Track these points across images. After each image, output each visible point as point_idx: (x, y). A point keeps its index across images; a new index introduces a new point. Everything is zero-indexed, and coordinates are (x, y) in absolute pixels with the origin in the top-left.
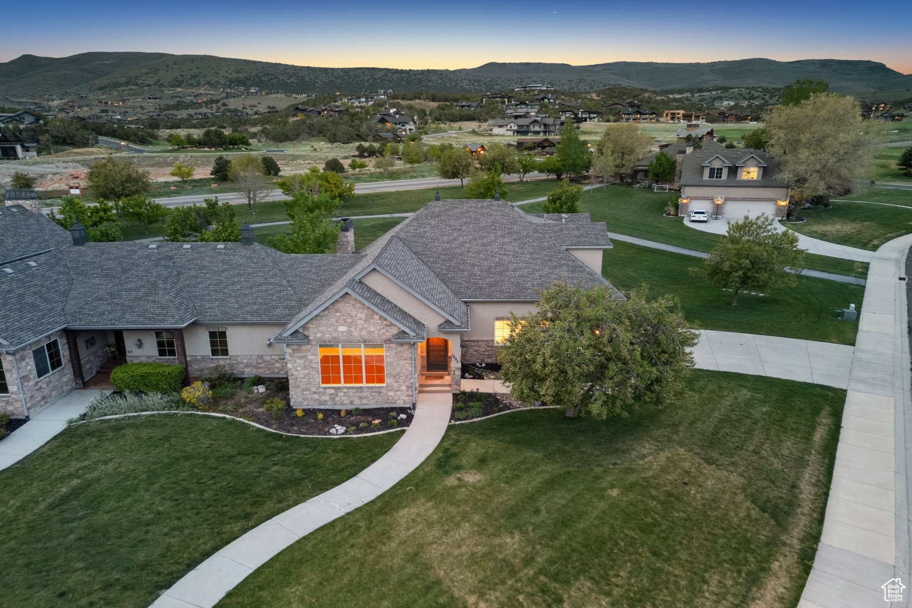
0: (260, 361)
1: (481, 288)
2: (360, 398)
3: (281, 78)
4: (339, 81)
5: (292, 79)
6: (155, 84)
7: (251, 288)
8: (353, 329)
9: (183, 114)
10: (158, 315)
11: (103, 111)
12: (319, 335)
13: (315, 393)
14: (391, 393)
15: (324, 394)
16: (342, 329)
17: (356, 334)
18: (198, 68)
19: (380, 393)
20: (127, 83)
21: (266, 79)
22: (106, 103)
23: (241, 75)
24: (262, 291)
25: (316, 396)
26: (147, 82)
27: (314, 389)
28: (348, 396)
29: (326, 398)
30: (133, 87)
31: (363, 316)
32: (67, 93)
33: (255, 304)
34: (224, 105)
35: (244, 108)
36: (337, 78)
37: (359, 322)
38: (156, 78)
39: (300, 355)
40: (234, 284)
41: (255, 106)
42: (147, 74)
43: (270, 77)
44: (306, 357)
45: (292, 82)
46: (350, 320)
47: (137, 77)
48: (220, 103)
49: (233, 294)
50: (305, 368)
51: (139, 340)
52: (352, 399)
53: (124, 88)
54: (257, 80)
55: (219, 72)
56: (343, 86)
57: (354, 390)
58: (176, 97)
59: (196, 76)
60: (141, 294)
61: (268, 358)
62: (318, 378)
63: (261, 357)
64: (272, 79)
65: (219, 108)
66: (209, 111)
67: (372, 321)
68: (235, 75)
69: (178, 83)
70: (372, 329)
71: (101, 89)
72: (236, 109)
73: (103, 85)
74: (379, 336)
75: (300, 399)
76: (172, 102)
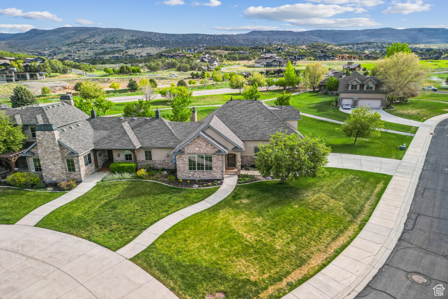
0: (164, 162)
1: (249, 135)
2: (203, 175)
3: (153, 39)
4: (180, 40)
5: (158, 40)
6: (93, 43)
7: (160, 134)
8: (201, 149)
9: (107, 57)
10: (127, 144)
11: (69, 56)
12: (188, 151)
13: (186, 173)
14: (215, 174)
15: (189, 174)
16: (197, 149)
17: (202, 151)
18: (114, 35)
19: (210, 173)
20: (80, 42)
21: (146, 40)
22: (71, 52)
23: (134, 38)
24: (164, 136)
25: (187, 175)
26: (89, 42)
27: (186, 172)
28: (199, 175)
29: (190, 175)
30: (83, 44)
31: (205, 144)
32: (52, 47)
33: (162, 140)
34: (126, 52)
35: (136, 54)
36: (179, 39)
37: (204, 147)
38: (94, 40)
39: (181, 159)
40: (154, 133)
41: (140, 53)
42: (90, 37)
43: (148, 39)
44: (183, 160)
45: (158, 41)
46: (200, 146)
47: (85, 39)
48: (124, 51)
49: (154, 137)
50: (183, 164)
51: (119, 154)
52: (200, 176)
53: (79, 44)
54: (141, 40)
55: (123, 36)
56: (183, 43)
57: (201, 172)
58: (103, 49)
59: (113, 39)
60: (120, 136)
61: (167, 161)
62: (187, 167)
63: (164, 161)
64: (148, 40)
65: (123, 54)
66: (119, 55)
67: (208, 146)
68: (131, 38)
69: (104, 42)
70: (208, 149)
71: (68, 45)
72: (131, 54)
73: (69, 43)
74: (211, 152)
75: (181, 176)
76: (101, 51)
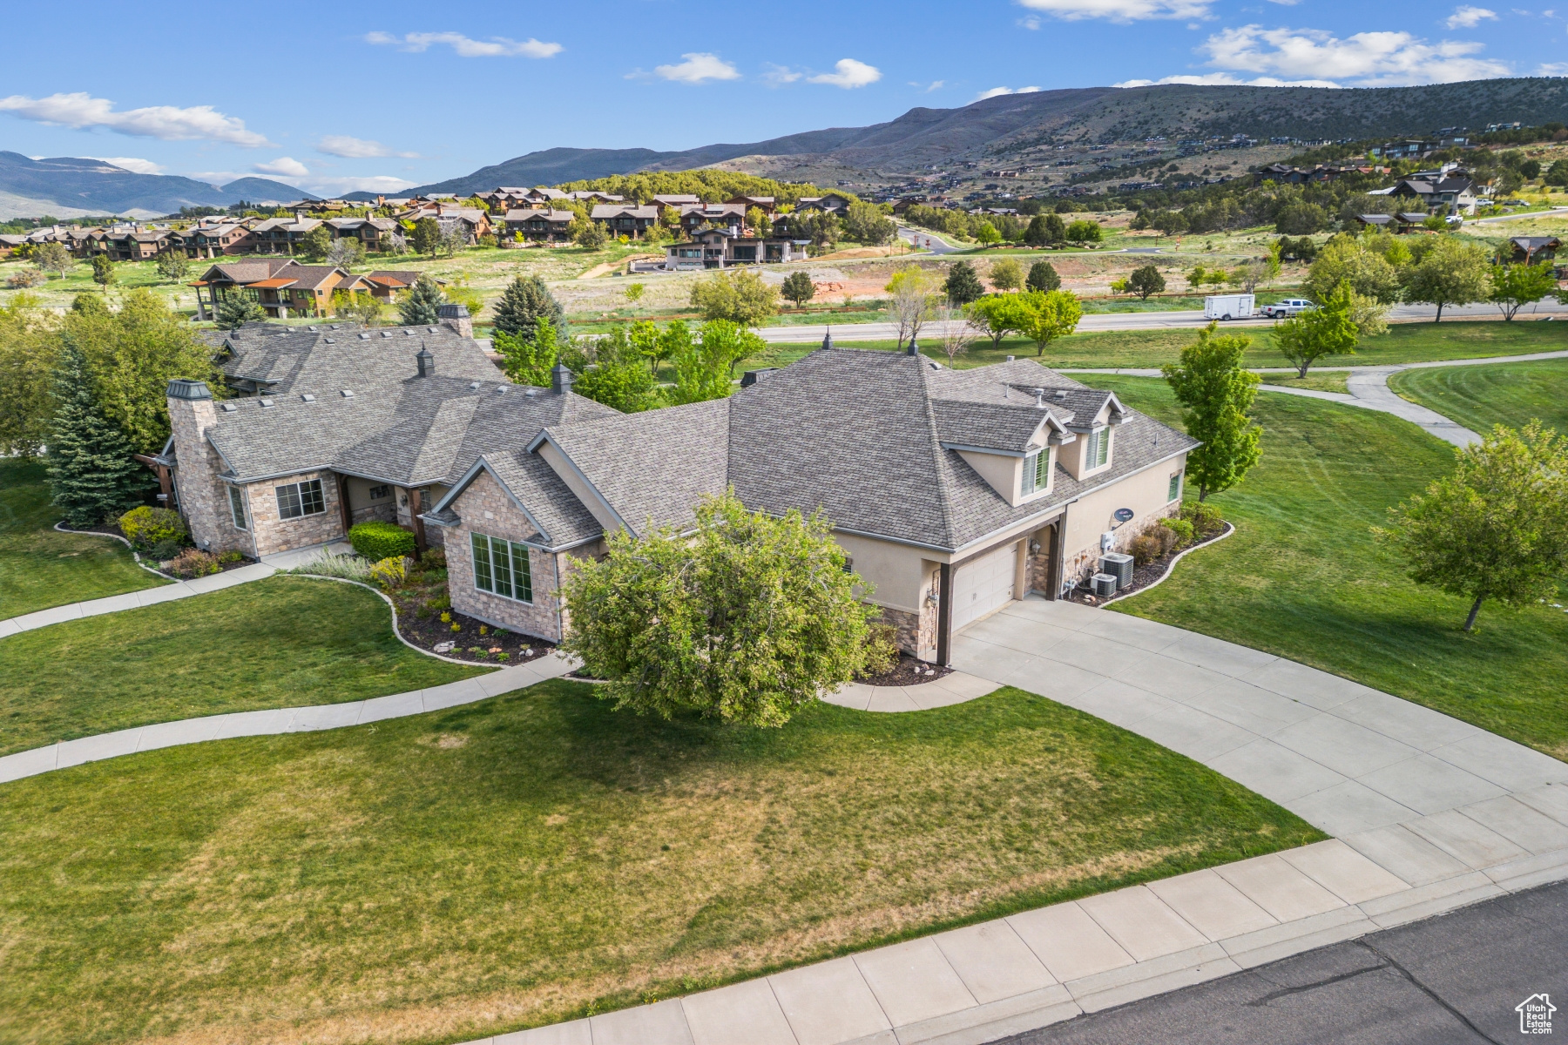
2: (512, 616)
3: (1296, 114)
4: (1412, 112)
5: (1317, 115)
6: (1077, 141)
8: (498, 518)
9: (1102, 187)
11: (989, 187)
12: (467, 517)
13: (471, 597)
14: (539, 618)
15: (478, 600)
16: (489, 515)
17: (501, 525)
18: (1153, 108)
19: (528, 614)
20: (1037, 142)
21: (1267, 118)
22: (997, 174)
23: (1224, 115)
25: (471, 601)
26: (1066, 138)
27: (468, 591)
28: (499, 610)
30: (1044, 147)
32: (952, 160)
34: (1174, 168)
35: (1207, 172)
36: (1409, 106)
38: (1082, 130)
41: (1226, 168)
42: (1070, 124)
43: (1275, 114)
44: (461, 545)
45: (1316, 121)
46: (495, 505)
47: (1054, 131)
48: (1167, 166)
53: (1031, 149)
54: (1249, 120)
55: (1185, 111)
56: (1420, 120)
57: (505, 604)
58: (1102, 160)
59: (1146, 122)
62: (472, 576)
64: (1278, 117)
65: (1162, 174)
66: (1144, 180)
67: (514, 511)
68: (1213, 115)
69: (1114, 135)
71: (999, 152)
72: (1191, 174)
73: (1002, 147)
74: (522, 532)
75: (458, 601)
76: (1093, 168)
